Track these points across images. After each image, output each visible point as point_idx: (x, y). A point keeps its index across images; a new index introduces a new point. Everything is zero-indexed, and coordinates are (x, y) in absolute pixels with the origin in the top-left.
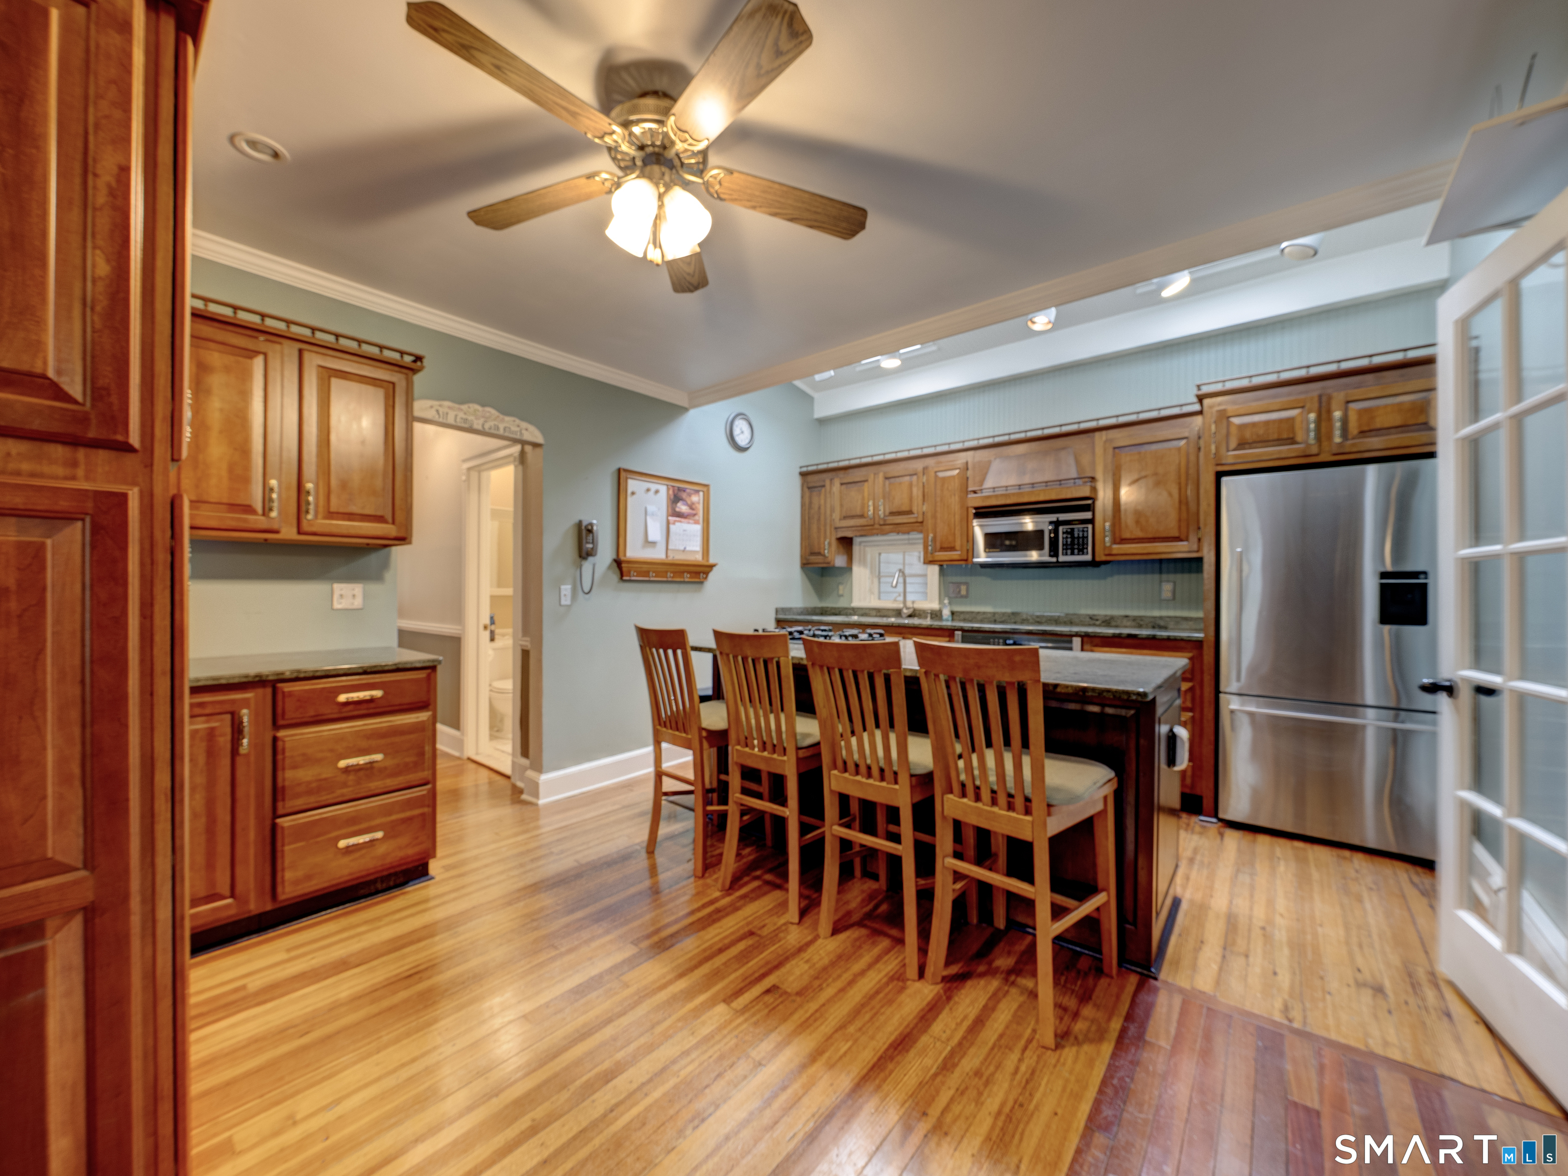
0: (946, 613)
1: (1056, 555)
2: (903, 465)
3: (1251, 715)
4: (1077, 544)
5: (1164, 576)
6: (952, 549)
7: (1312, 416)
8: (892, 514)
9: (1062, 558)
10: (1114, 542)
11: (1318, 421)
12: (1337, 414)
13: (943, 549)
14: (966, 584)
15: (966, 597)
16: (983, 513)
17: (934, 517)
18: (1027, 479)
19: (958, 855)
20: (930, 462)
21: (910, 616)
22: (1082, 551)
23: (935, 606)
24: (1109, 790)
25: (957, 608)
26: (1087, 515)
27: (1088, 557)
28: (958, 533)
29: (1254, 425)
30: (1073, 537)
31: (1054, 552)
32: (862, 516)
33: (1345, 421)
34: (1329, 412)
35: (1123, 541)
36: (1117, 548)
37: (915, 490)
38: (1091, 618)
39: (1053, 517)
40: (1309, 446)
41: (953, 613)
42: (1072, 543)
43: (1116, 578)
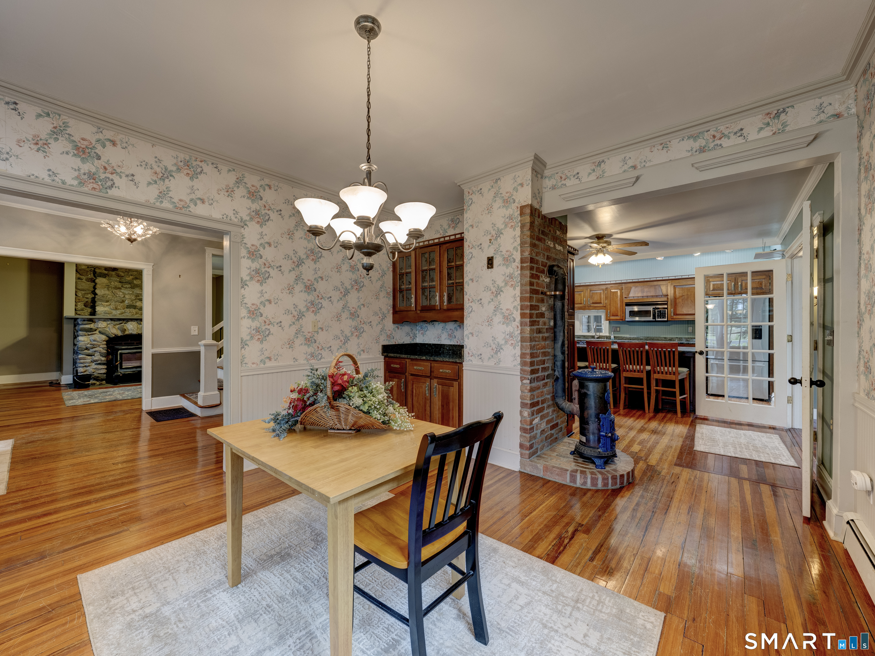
0: (612, 337)
1: (655, 319)
2: (597, 287)
3: (717, 364)
4: (662, 314)
5: (689, 325)
6: (617, 316)
7: (733, 283)
8: (593, 303)
9: (657, 319)
10: (674, 315)
11: (735, 285)
12: (740, 283)
13: (613, 316)
14: (619, 327)
15: (619, 331)
16: (628, 305)
17: (610, 305)
18: (645, 294)
19: (657, 386)
20: (609, 286)
21: (597, 338)
22: (664, 318)
23: (608, 334)
24: (688, 373)
25: (615, 336)
26: (666, 306)
27: (666, 319)
28: (619, 311)
29: (717, 284)
30: (661, 313)
31: (654, 317)
32: (581, 304)
33: (741, 285)
34: (738, 283)
35: (677, 315)
36: (675, 317)
37: (602, 295)
38: (665, 338)
39: (654, 307)
40: (732, 291)
41: (614, 337)
42: (660, 315)
43: (673, 325)
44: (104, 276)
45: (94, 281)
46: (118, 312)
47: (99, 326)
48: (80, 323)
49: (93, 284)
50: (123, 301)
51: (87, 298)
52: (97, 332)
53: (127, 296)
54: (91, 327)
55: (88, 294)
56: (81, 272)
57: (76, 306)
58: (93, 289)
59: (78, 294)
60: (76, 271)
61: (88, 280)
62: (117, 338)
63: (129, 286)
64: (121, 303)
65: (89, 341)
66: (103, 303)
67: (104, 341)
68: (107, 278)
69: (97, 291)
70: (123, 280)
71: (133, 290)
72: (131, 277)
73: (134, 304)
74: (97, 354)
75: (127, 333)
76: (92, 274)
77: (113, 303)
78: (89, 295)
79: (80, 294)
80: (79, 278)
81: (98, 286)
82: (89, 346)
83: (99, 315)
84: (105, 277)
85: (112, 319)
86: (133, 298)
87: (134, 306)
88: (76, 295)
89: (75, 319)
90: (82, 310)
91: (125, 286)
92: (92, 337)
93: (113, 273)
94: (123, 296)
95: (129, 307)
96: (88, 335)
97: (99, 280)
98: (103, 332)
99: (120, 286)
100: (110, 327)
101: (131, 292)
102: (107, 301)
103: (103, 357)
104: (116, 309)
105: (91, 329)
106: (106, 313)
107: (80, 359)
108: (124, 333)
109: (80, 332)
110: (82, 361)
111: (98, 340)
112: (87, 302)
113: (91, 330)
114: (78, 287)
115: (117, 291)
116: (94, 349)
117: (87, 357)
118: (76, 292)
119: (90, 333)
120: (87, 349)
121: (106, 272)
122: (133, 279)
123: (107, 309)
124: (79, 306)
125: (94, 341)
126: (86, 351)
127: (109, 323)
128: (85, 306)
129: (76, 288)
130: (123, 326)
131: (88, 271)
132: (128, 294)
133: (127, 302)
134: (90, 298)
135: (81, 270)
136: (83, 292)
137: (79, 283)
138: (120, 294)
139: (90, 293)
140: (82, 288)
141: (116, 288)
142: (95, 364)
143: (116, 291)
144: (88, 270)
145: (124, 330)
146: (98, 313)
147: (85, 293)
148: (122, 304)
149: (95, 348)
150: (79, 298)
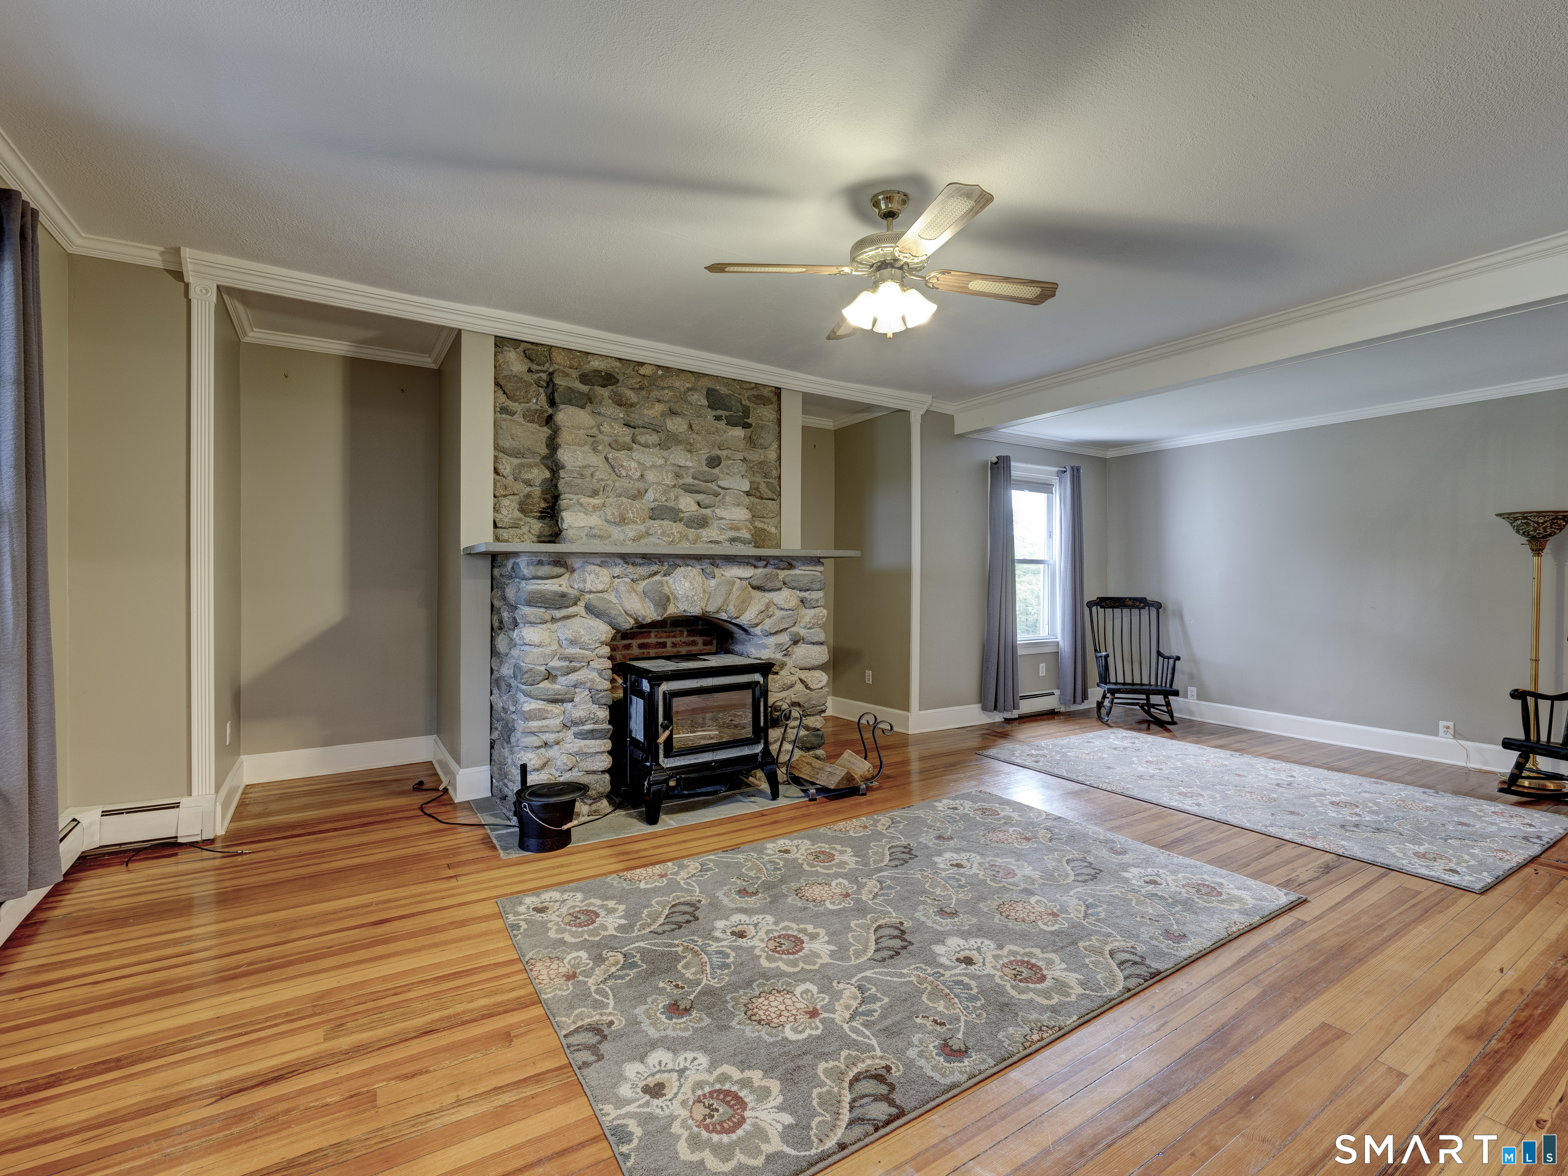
44: (584, 401)
45: (549, 420)
46: (631, 531)
47: (588, 586)
48: (526, 571)
49: (546, 431)
50: (639, 495)
51: (528, 483)
52: (580, 608)
53: (651, 477)
54: (564, 589)
55: (530, 466)
56: (508, 386)
57: (496, 510)
58: (544, 451)
59: (501, 468)
60: (497, 384)
61: (529, 416)
62: (642, 628)
63: (653, 438)
64: (634, 498)
65: (555, 647)
66: (585, 500)
67: (603, 643)
68: (589, 407)
69: (564, 455)
70: (635, 418)
71: (665, 453)
72: (659, 408)
73: (671, 504)
74: (582, 695)
75: (672, 610)
76: (543, 397)
77: (612, 500)
78: (535, 471)
79: (507, 467)
80: (504, 410)
81: (564, 437)
82: (556, 663)
83: (572, 541)
84: (583, 407)
85: (625, 558)
86: (669, 480)
87: (672, 509)
88: (496, 471)
89: (495, 558)
90: (516, 526)
91: (642, 439)
92: (565, 631)
93: (604, 392)
94: (638, 474)
95: (658, 513)
96: (554, 620)
97: (566, 416)
98: (601, 606)
99: (628, 439)
100: (622, 588)
101: (661, 462)
102: (595, 493)
103: (601, 705)
104: (623, 521)
105: (563, 595)
106: (595, 536)
107: (528, 717)
108: (665, 609)
109: (527, 610)
110: (534, 724)
111: (586, 639)
112: (528, 496)
113: (561, 601)
114: (501, 443)
115: (622, 455)
116: (574, 677)
117: (550, 707)
118: (496, 457)
119: (558, 614)
120: (549, 676)
121: (585, 388)
122: (663, 415)
123: (594, 520)
124: (504, 512)
125: (573, 642)
126: (546, 684)
127: (617, 571)
128: (522, 510)
129: (497, 447)
130: (661, 582)
131: (531, 385)
132: (653, 466)
133: (650, 495)
134: (538, 482)
135: (509, 378)
136: (516, 461)
137: (504, 425)
138: (630, 463)
139: (536, 465)
140: (514, 444)
141: (616, 445)
142: (578, 735)
143: (617, 454)
144: (529, 378)
145: (664, 601)
146: (569, 533)
147: (522, 465)
148: (637, 504)
149: (575, 670)
150: (506, 482)
